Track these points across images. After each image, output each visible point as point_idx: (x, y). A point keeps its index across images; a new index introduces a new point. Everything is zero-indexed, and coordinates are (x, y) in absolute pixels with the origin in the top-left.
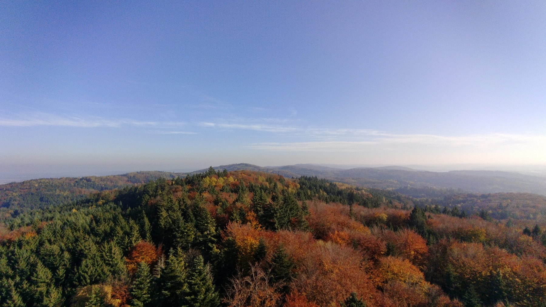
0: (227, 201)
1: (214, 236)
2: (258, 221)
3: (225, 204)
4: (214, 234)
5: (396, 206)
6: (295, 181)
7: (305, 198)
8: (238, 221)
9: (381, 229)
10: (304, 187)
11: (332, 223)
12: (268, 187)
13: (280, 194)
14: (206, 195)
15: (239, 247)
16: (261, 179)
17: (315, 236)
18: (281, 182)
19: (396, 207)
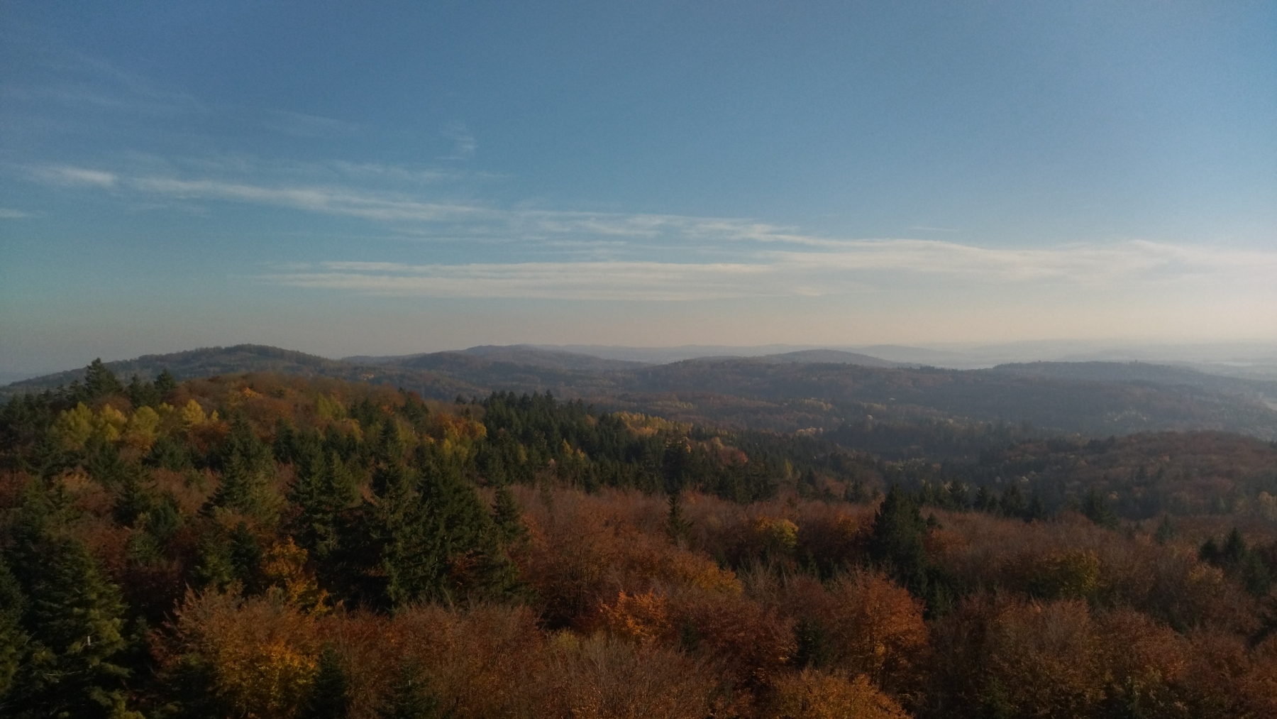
0: (175, 506)
1: (117, 658)
2: (314, 578)
3: (166, 518)
4: (116, 647)
5: (828, 490)
6: (467, 411)
7: (508, 474)
8: (228, 587)
9: (780, 574)
10: (504, 435)
11: (608, 566)
12: (359, 439)
13: (409, 465)
14: (74, 483)
15: (235, 691)
16: (327, 410)
17: (544, 616)
18: (411, 418)
19: (827, 495)
